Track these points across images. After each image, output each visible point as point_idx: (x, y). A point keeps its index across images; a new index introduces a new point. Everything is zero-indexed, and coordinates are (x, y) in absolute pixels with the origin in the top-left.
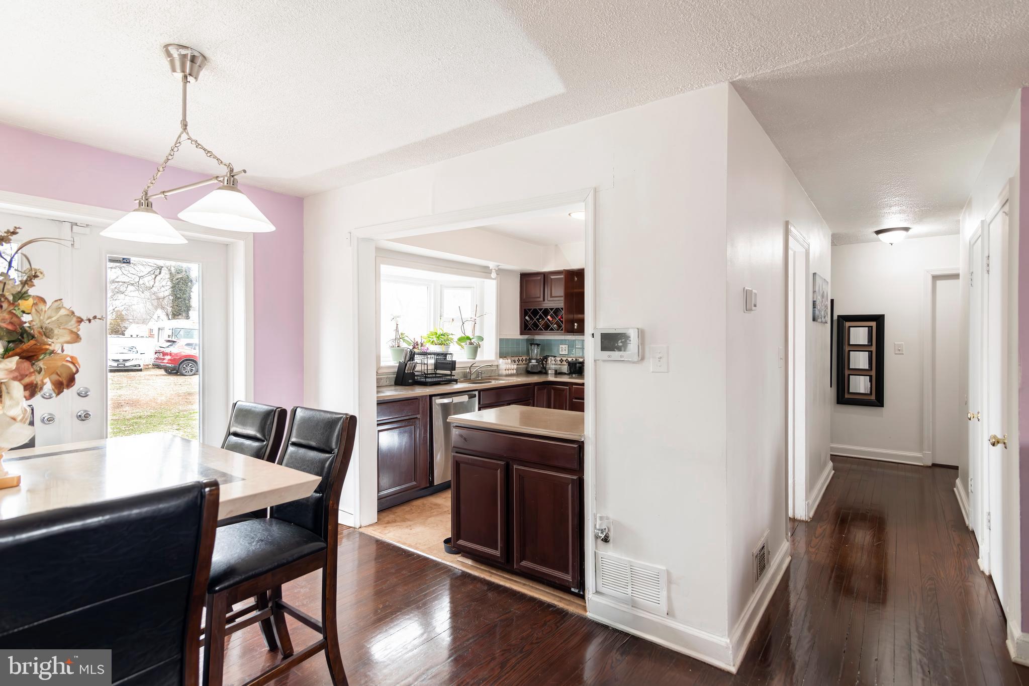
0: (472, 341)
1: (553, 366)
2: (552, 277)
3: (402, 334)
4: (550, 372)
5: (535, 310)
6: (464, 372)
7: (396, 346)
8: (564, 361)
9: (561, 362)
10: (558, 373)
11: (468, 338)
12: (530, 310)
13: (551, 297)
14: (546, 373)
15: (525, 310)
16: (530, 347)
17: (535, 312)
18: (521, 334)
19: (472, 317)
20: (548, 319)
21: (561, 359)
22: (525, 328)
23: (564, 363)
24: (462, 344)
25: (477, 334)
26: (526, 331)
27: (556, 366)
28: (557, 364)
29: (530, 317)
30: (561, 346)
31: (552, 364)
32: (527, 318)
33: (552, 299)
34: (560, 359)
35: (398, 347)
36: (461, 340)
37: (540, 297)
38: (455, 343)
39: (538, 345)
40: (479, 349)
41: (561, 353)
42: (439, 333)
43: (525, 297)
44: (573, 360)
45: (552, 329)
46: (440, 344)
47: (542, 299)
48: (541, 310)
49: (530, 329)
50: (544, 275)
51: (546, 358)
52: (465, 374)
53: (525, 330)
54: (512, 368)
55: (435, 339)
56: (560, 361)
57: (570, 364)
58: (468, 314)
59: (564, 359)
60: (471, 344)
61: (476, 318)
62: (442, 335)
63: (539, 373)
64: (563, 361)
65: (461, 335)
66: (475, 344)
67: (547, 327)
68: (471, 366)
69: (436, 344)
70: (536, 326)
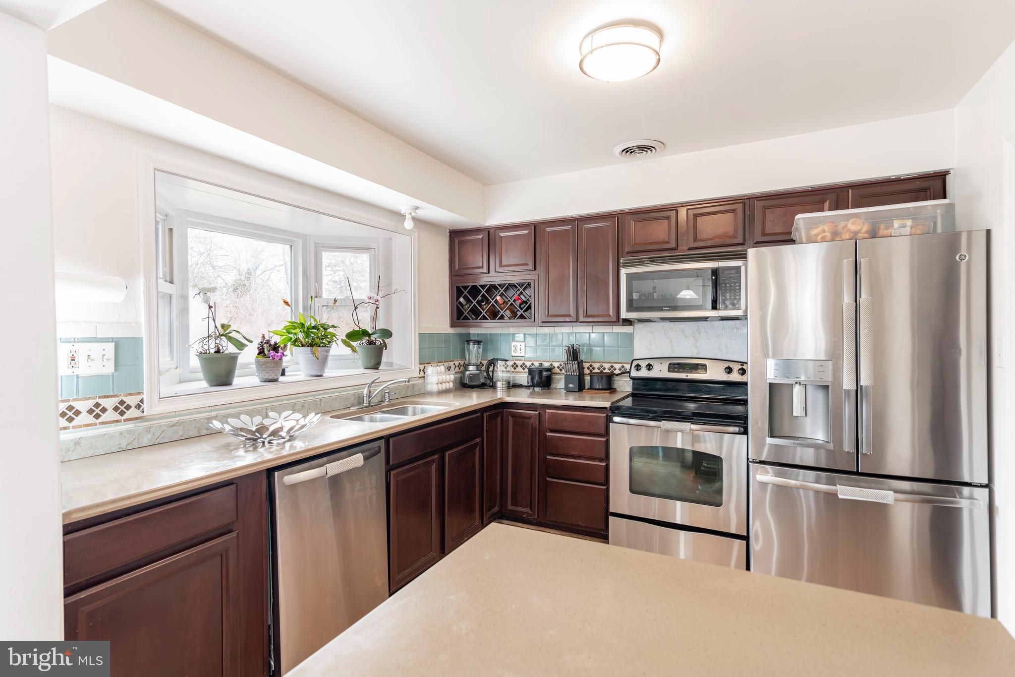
0: (373, 338)
1: (505, 375)
2: (502, 234)
3: (223, 326)
4: (499, 384)
5: (475, 287)
6: (359, 394)
7: (212, 351)
8: (519, 367)
9: (515, 369)
10: (512, 386)
11: (365, 333)
12: (466, 287)
13: (501, 266)
14: (493, 387)
15: (458, 288)
16: (466, 345)
17: (475, 291)
18: (453, 325)
19: (372, 295)
20: (496, 301)
21: (515, 364)
22: (459, 316)
23: (519, 369)
24: (352, 343)
25: (380, 325)
26: (460, 321)
27: (509, 375)
28: (509, 372)
29: (465, 298)
30: (513, 344)
31: (501, 373)
32: (461, 300)
33: (502, 269)
34: (512, 363)
35: (218, 352)
36: (353, 336)
37: (482, 267)
38: (340, 342)
39: (478, 342)
40: (384, 351)
41: (513, 354)
42: (307, 324)
43: (457, 267)
44: (533, 364)
45: (502, 317)
46: (311, 345)
47: (485, 270)
48: (483, 286)
49: (466, 318)
50: (489, 232)
51: (492, 362)
52: (359, 398)
53: (458, 318)
54: (448, 380)
55: (301, 336)
56: (512, 366)
57: (531, 372)
58: (363, 291)
59: (519, 363)
60: (370, 343)
61: (379, 298)
62: (314, 328)
63: (482, 386)
64: (517, 366)
65: (352, 327)
66: (378, 343)
67: (494, 314)
68: (373, 382)
69: (303, 346)
70: (476, 313)
